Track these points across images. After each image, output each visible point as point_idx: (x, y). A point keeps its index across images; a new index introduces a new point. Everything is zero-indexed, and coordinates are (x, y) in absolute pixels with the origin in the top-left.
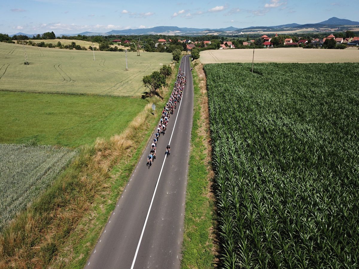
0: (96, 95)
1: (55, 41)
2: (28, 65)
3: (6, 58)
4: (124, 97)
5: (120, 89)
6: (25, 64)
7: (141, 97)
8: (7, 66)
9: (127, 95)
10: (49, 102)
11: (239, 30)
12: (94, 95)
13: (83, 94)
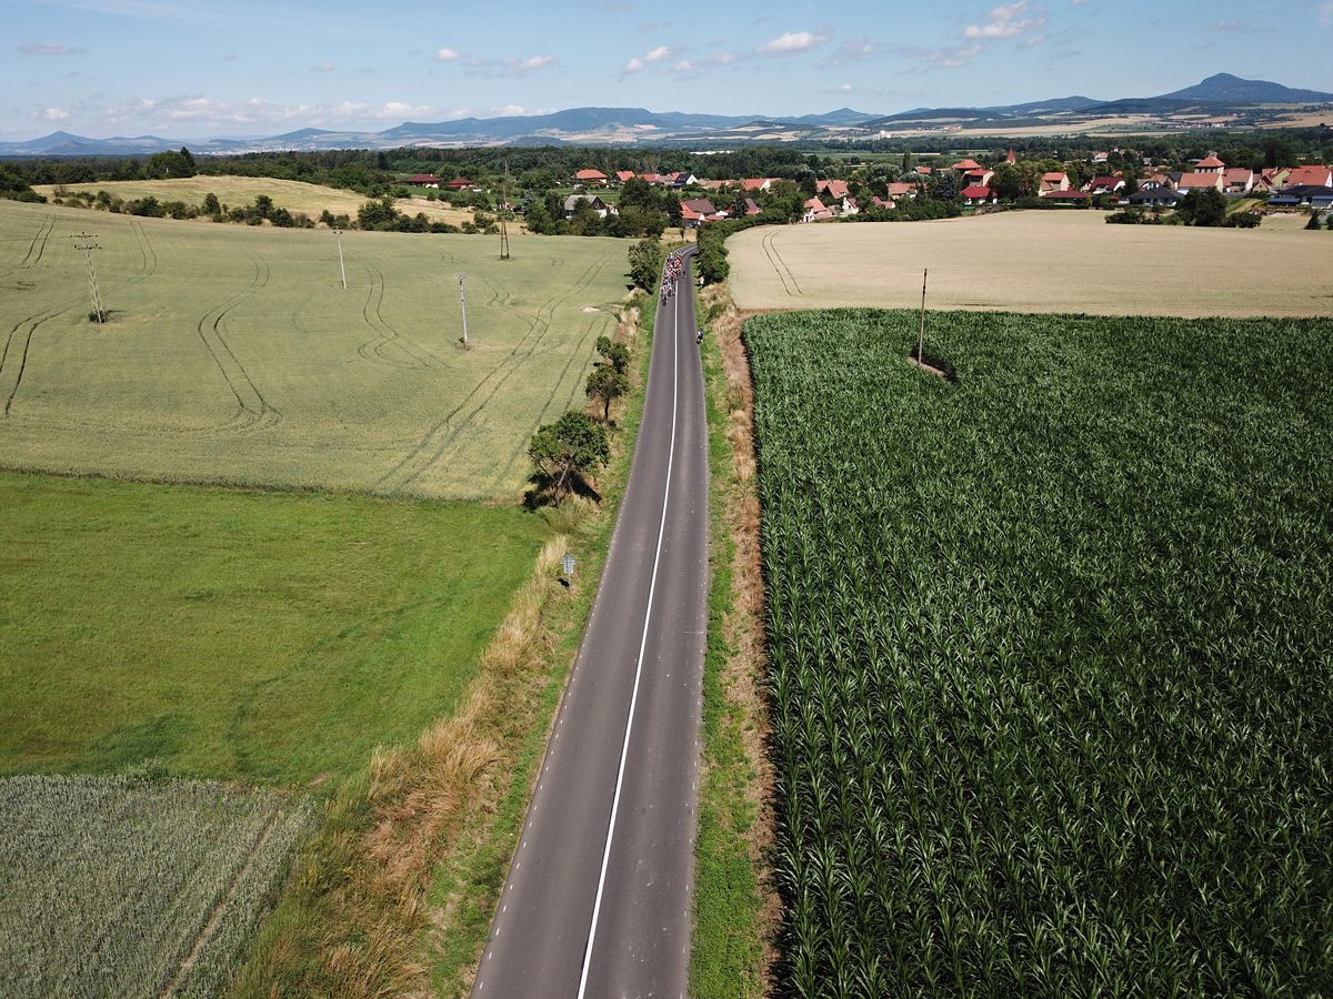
0: (361, 492)
1: (193, 187)
2: (103, 321)
3: (22, 286)
4: (458, 503)
5: (445, 459)
6: (93, 318)
7: (521, 502)
8: (28, 333)
9: (471, 492)
10: (192, 529)
11: (876, 123)
12: (350, 494)
13: (311, 489)
